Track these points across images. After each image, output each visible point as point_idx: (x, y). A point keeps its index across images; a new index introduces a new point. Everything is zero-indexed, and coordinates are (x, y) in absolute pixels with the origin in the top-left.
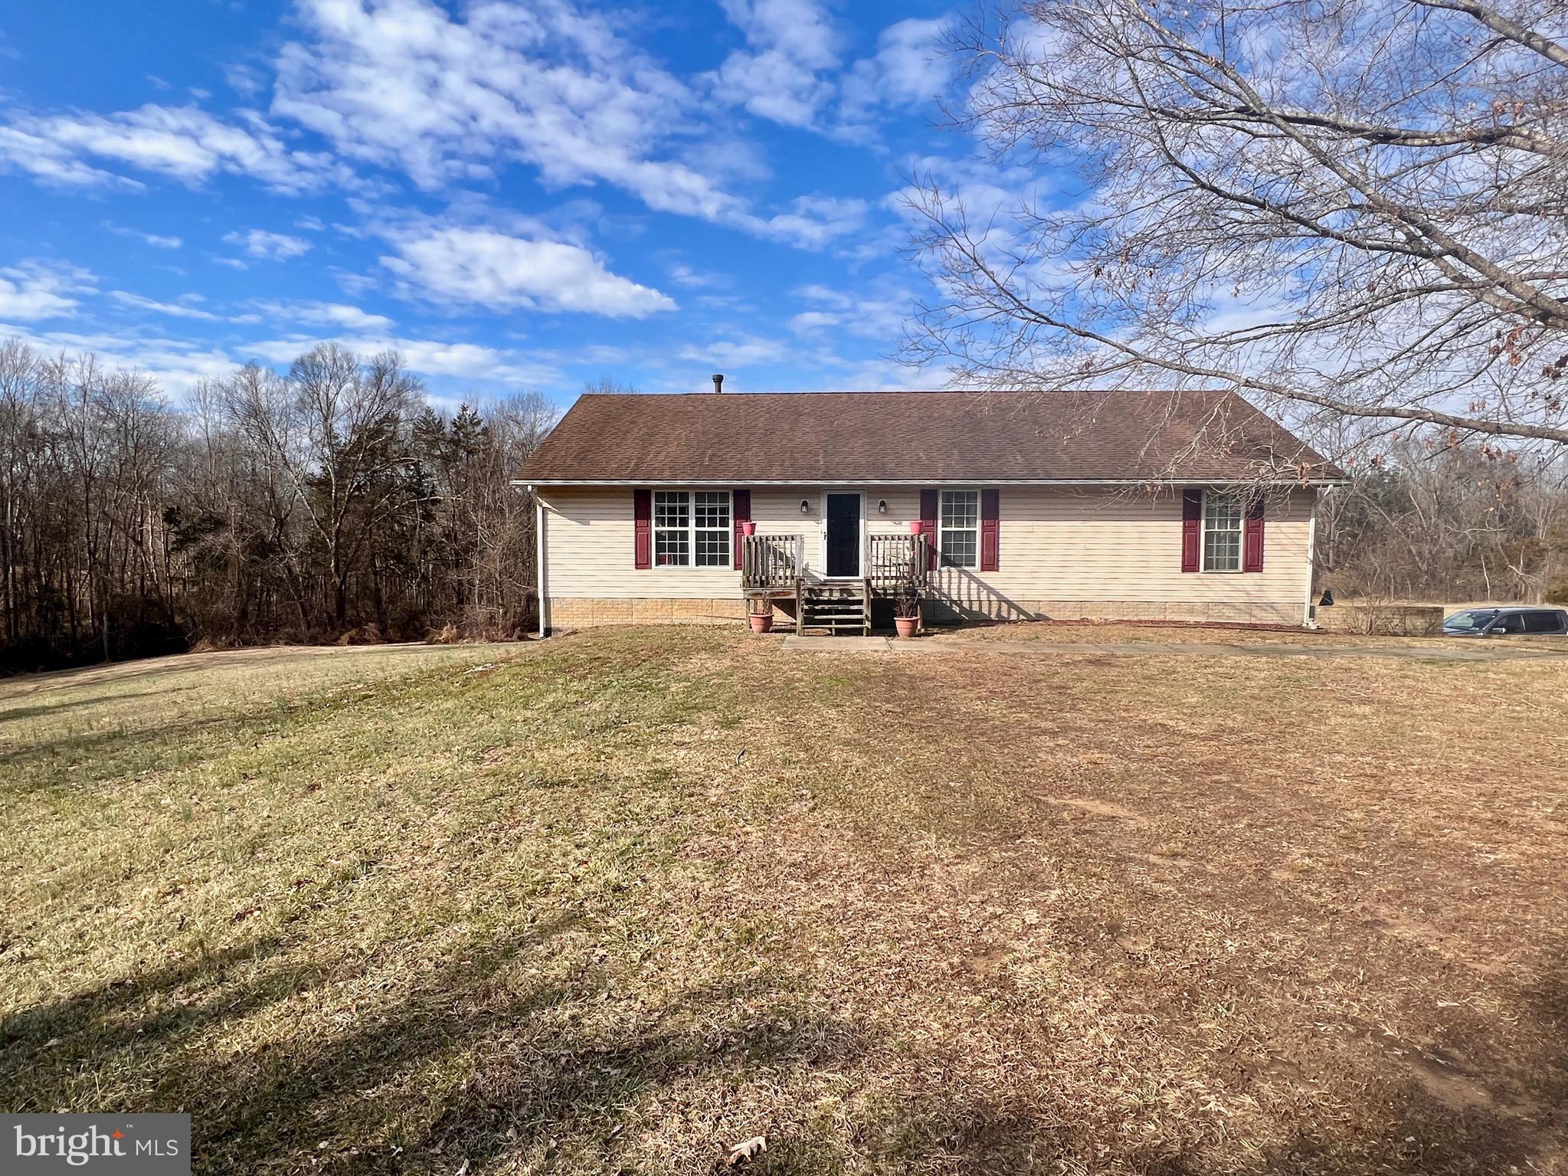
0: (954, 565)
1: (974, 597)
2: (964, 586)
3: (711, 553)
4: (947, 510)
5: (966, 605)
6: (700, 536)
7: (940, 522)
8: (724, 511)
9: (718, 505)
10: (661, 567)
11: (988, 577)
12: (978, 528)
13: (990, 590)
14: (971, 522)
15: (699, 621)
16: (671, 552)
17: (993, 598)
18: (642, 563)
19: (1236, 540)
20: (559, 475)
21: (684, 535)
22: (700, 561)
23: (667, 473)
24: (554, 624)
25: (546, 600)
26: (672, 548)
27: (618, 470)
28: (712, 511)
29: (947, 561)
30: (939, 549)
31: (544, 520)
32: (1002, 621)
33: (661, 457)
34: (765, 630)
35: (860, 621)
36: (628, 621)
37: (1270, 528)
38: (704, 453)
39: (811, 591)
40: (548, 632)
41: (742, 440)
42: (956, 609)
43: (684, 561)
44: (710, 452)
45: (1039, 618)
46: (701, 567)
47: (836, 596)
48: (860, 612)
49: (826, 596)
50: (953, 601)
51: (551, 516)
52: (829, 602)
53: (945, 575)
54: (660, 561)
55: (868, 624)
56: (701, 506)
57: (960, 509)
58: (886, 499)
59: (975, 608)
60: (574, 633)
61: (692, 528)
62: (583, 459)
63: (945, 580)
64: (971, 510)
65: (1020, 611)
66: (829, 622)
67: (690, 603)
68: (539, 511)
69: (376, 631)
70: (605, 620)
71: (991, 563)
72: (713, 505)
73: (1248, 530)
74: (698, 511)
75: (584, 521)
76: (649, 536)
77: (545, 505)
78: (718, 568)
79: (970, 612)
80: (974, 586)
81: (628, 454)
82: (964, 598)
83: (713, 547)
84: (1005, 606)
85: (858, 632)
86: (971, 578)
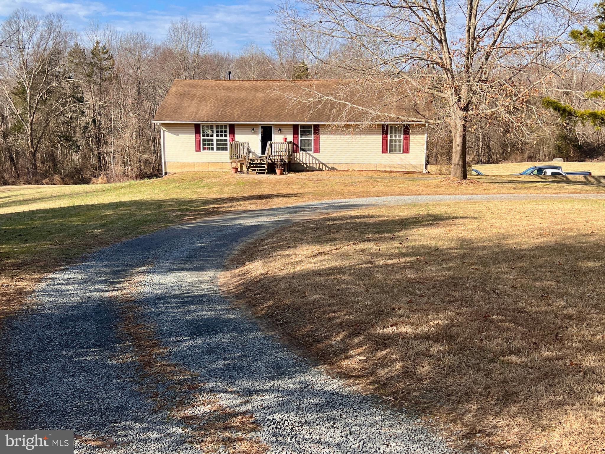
0: (305, 151)
1: (311, 162)
2: (307, 158)
3: (222, 146)
4: (302, 132)
5: (308, 165)
6: (218, 140)
7: (299, 135)
8: (226, 132)
9: (224, 130)
10: (204, 151)
11: (316, 155)
12: (312, 138)
13: (316, 159)
14: (310, 136)
15: (218, 170)
16: (208, 146)
17: (317, 162)
18: (198, 149)
19: (400, 142)
20: (169, 119)
21: (212, 140)
22: (218, 149)
23: (206, 119)
24: (167, 171)
25: (165, 162)
26: (208, 144)
27: (189, 117)
28: (222, 132)
29: (302, 150)
30: (299, 146)
31: (164, 134)
32: (320, 170)
33: (204, 112)
34: (236, 173)
35: (264, 170)
36: (193, 170)
37: (412, 137)
38: (219, 110)
39: (251, 160)
40: (166, 174)
41: (233, 105)
42: (305, 166)
43: (212, 149)
44: (221, 109)
45: (333, 169)
46: (218, 151)
47: (259, 161)
48: (264, 167)
49: (256, 161)
50: (304, 163)
51: (166, 133)
52: (256, 164)
53: (301, 154)
54: (204, 149)
55: (266, 171)
56: (218, 130)
57: (306, 132)
58: (280, 128)
59: (311, 165)
60: (175, 174)
61: (215, 138)
62: (177, 112)
63: (301, 156)
64: (310, 132)
65: (326, 166)
66: (255, 170)
67: (214, 164)
68: (162, 131)
69: (59, 179)
70: (185, 170)
71: (317, 150)
72: (222, 130)
73: (404, 139)
74: (217, 132)
75: (178, 135)
76: (200, 141)
77: (164, 129)
78: (224, 151)
79: (310, 167)
80: (311, 158)
81: (192, 110)
82: (308, 162)
83: (222, 145)
84: (321, 165)
85: (263, 173)
86: (310, 155)
